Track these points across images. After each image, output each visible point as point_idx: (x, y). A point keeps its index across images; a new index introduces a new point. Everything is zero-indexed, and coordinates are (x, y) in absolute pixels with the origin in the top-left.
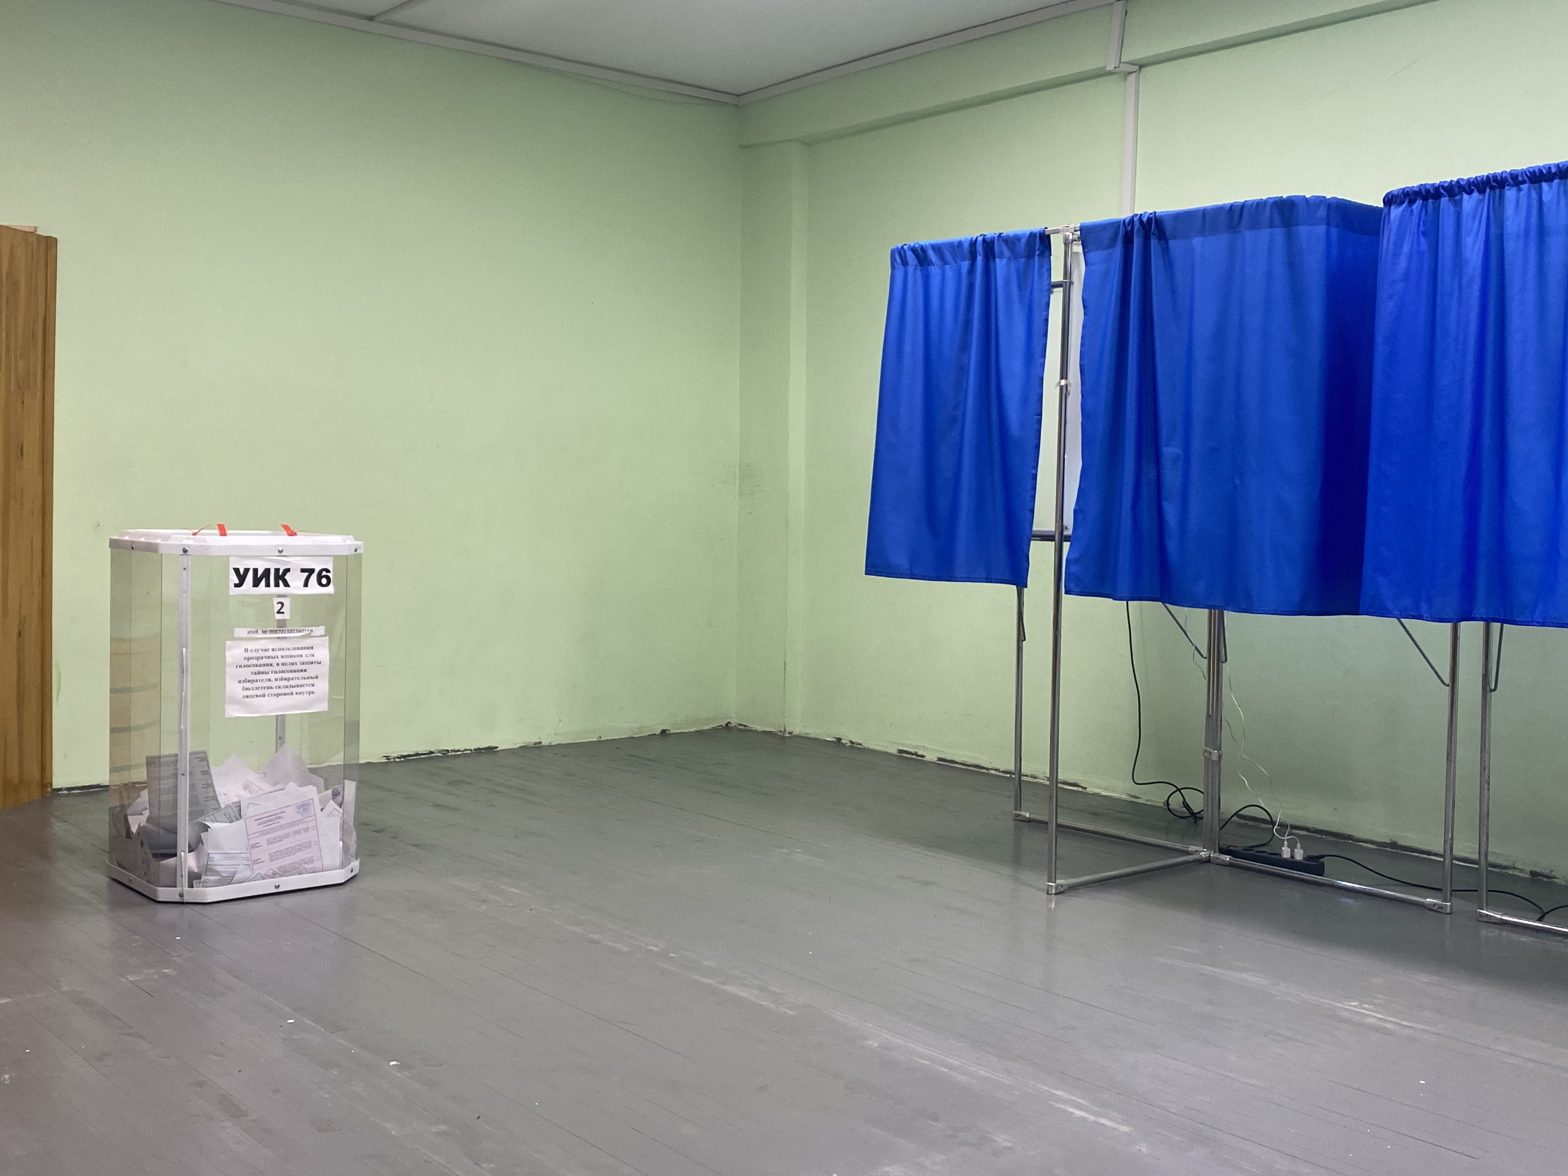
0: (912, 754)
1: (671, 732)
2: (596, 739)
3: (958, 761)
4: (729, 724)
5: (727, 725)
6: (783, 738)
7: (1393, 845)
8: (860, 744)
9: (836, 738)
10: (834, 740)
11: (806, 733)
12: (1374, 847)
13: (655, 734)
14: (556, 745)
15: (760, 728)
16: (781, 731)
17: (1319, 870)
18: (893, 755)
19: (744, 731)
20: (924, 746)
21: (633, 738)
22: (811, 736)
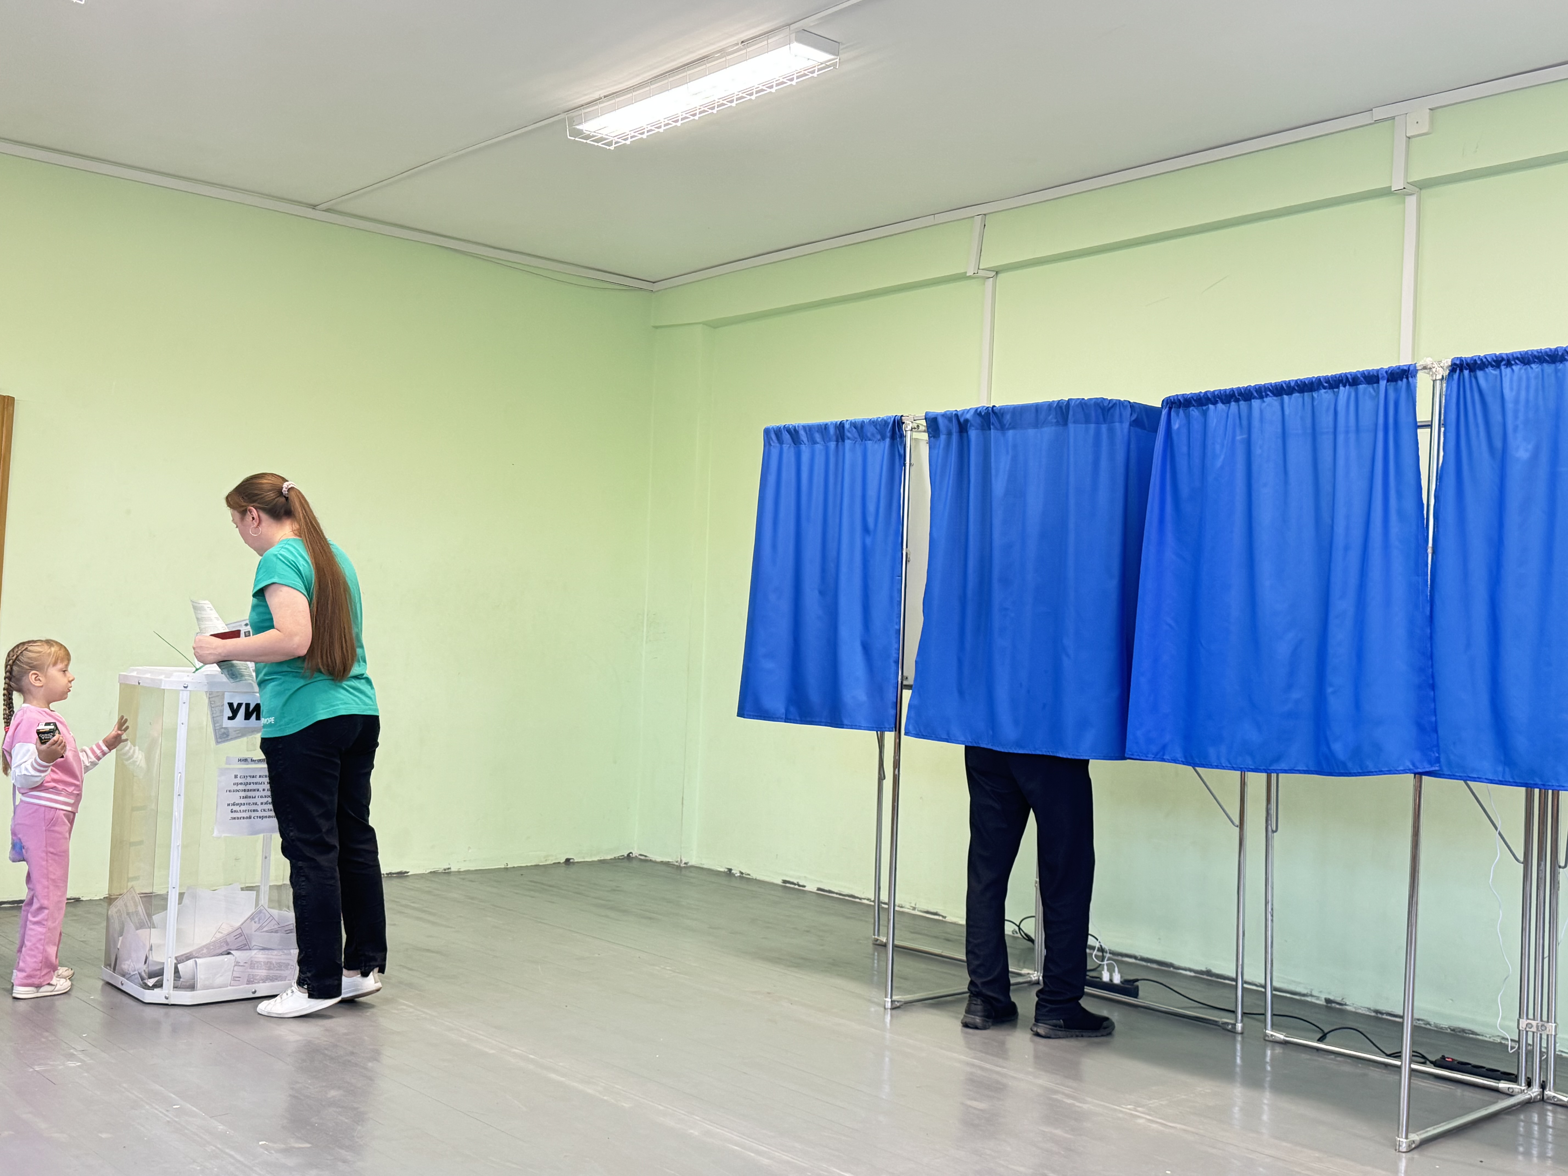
0: (794, 884)
1: (576, 861)
2: (503, 867)
3: (836, 891)
4: (631, 855)
5: (628, 855)
6: (679, 868)
7: (1209, 973)
8: (749, 875)
9: (728, 869)
10: (726, 870)
11: (701, 864)
12: (1192, 974)
13: (559, 863)
14: (464, 871)
15: (659, 859)
16: (677, 862)
17: (1134, 993)
18: (777, 885)
19: (645, 861)
20: (805, 877)
21: (538, 865)
22: (705, 866)
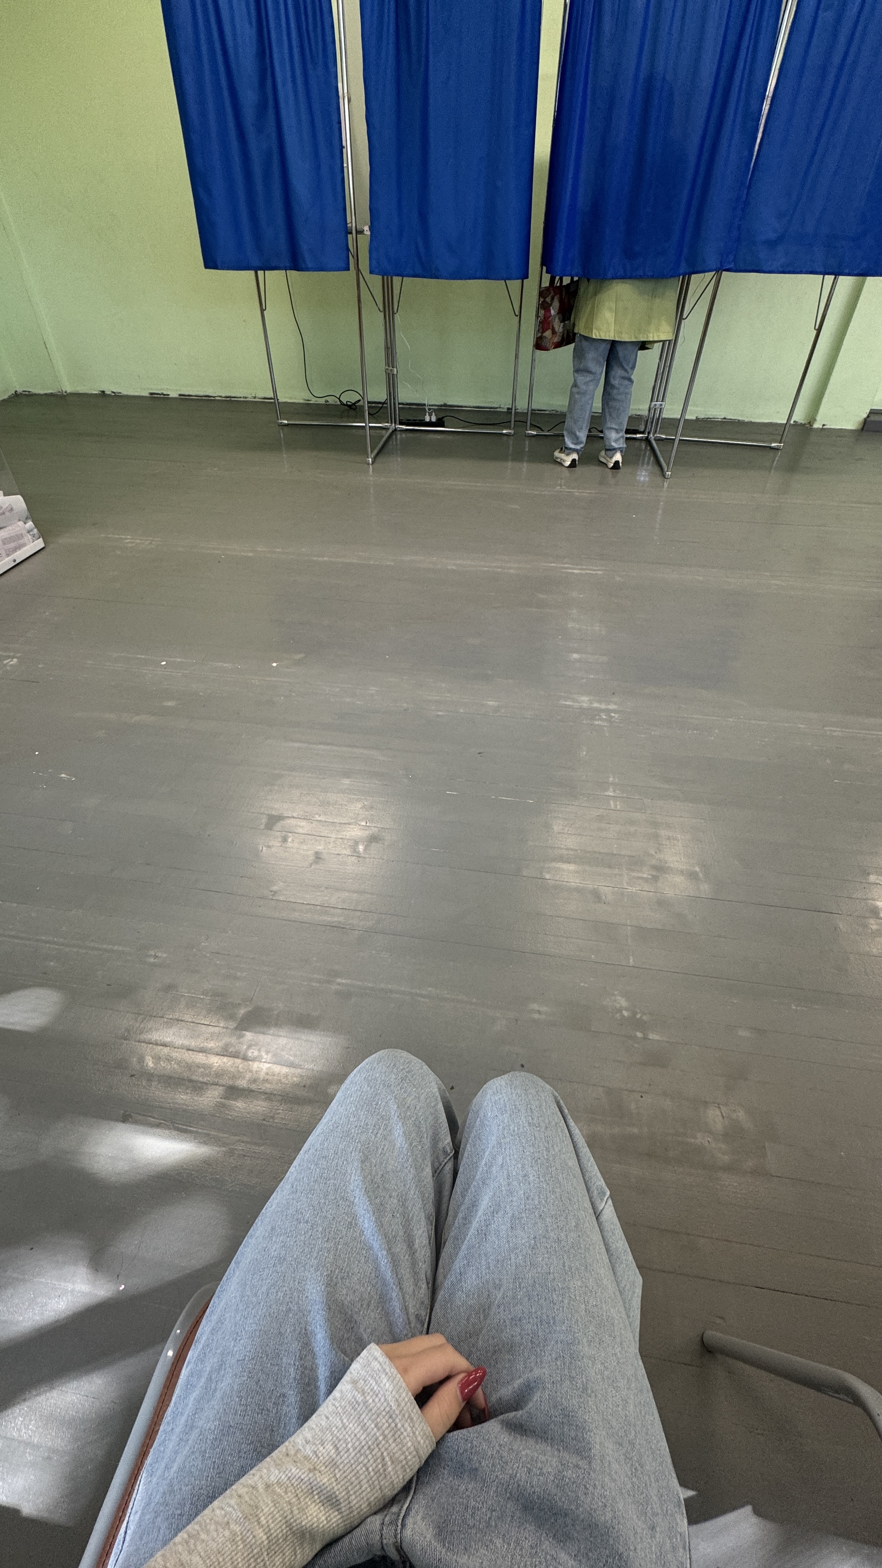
0: (160, 395)
3: (194, 395)
4: (18, 392)
5: (15, 393)
6: (63, 396)
8: (121, 393)
9: (100, 391)
11: (77, 391)
15: (43, 392)
16: (59, 392)
18: (146, 397)
19: (29, 395)
20: (168, 389)
22: (81, 392)
